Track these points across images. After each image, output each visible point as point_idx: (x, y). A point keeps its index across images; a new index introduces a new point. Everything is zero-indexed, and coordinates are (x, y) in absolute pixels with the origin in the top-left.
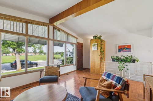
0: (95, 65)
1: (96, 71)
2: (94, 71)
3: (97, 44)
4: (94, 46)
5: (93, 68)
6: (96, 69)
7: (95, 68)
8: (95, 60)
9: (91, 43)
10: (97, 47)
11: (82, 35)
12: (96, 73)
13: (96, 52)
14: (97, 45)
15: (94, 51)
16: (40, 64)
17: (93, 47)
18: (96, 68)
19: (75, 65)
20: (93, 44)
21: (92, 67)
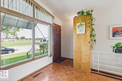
0: (81, 57)
1: (82, 67)
2: (80, 66)
3: (84, 23)
4: (80, 27)
5: (78, 61)
6: (84, 63)
7: (81, 61)
8: (81, 49)
9: (74, 22)
10: (84, 28)
11: (61, 13)
12: (82, 70)
13: (83, 36)
14: (84, 26)
15: (79, 34)
16: (17, 50)
17: (77, 29)
18: (83, 61)
19: (50, 56)
20: (78, 24)
21: (76, 60)
